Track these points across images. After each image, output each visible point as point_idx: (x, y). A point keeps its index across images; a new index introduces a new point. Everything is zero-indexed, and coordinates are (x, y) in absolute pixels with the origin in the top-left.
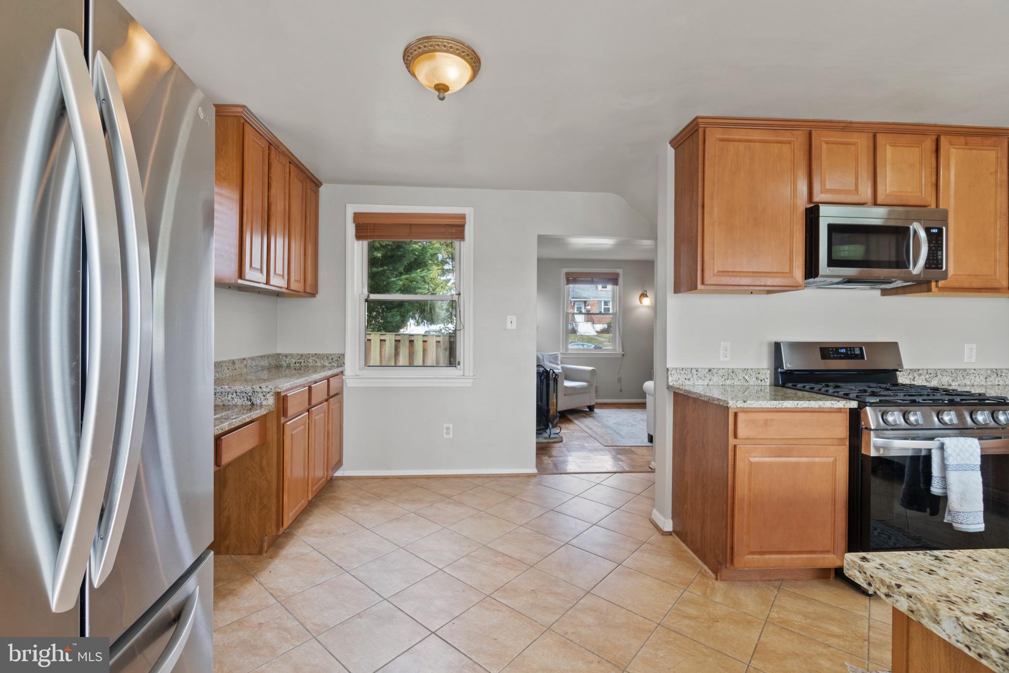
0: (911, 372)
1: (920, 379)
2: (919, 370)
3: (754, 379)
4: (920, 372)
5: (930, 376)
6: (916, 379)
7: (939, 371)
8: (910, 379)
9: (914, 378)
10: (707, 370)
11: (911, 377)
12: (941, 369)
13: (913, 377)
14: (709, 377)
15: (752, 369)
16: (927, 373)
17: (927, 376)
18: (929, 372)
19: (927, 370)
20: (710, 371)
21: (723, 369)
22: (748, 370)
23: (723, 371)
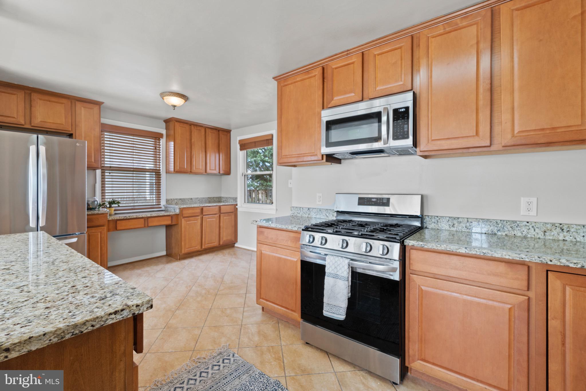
0: (450, 220)
1: (460, 226)
2: (458, 218)
3: (332, 216)
4: (460, 220)
5: (471, 224)
6: (455, 226)
7: (481, 220)
8: (449, 225)
9: (454, 224)
10: (307, 209)
11: (450, 223)
12: (484, 219)
13: (452, 224)
14: (308, 212)
15: (330, 210)
16: (468, 221)
17: (468, 224)
18: (470, 220)
19: (468, 218)
20: (309, 209)
21: (315, 209)
22: (328, 210)
23: (315, 210)
